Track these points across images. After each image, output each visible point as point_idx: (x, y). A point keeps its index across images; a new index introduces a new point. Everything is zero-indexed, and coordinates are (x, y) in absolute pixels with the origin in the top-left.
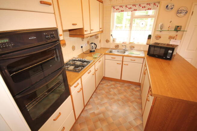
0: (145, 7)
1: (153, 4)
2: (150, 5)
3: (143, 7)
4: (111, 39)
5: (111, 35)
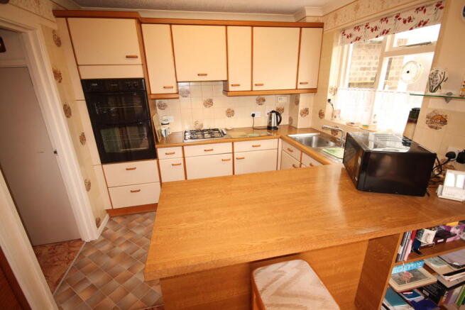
0: (410, 19)
1: (434, 6)
2: (425, 11)
3: (405, 22)
4: (328, 110)
5: (329, 100)
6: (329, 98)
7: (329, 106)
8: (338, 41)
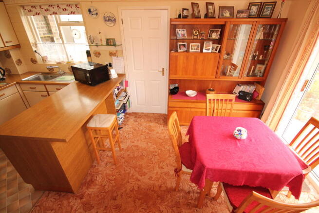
1: (75, 6)
2: (71, 7)
3: (64, 10)
4: (38, 57)
5: (35, 51)
6: (34, 50)
7: (37, 55)
8: (21, 13)
